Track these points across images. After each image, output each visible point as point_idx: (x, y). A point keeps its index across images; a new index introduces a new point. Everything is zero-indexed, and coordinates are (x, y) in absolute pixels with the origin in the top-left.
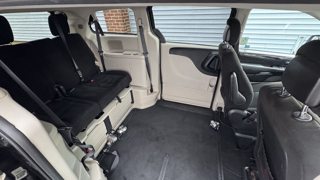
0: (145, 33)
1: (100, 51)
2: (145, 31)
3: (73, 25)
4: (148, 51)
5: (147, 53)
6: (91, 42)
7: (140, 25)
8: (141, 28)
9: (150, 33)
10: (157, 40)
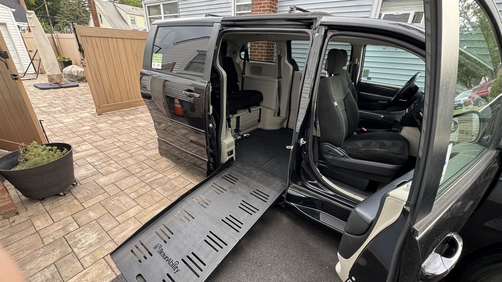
0: (282, 61)
1: (243, 73)
2: (282, 59)
3: (230, 51)
4: (282, 76)
5: (281, 78)
6: (238, 65)
7: (279, 54)
8: (280, 57)
9: (286, 61)
10: (291, 67)
